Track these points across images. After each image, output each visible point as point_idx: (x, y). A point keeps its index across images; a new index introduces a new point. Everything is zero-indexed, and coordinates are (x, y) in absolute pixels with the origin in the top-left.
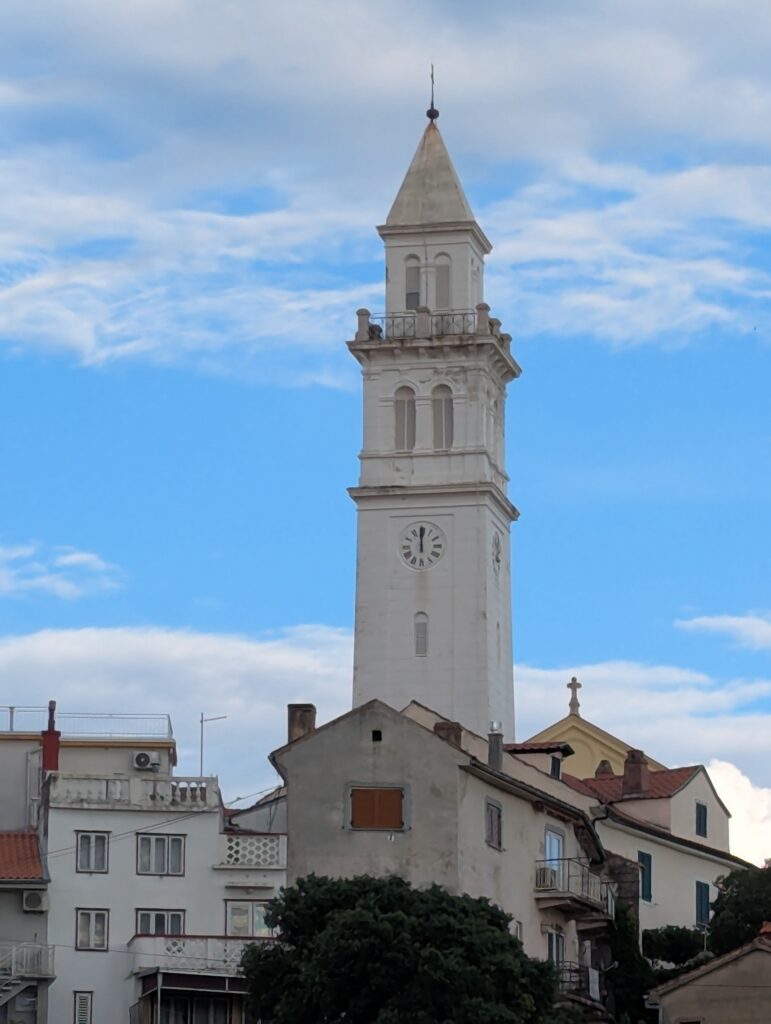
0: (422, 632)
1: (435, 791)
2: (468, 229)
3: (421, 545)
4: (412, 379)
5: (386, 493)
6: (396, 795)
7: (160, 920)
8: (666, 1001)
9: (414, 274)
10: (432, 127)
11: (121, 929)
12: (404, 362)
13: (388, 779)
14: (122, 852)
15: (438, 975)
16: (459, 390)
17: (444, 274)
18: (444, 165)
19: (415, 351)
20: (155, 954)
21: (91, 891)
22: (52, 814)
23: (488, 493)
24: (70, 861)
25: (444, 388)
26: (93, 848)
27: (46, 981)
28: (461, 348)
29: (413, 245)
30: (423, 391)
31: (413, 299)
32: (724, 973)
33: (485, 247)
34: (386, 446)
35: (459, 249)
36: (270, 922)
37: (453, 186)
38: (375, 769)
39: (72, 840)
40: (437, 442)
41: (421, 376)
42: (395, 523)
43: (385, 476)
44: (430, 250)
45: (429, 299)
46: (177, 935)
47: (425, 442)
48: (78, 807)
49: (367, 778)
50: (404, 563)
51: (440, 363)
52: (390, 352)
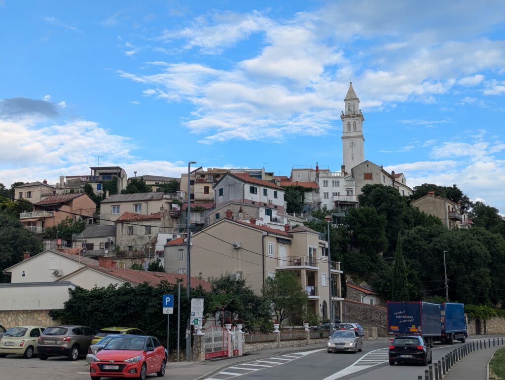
0: (353, 157)
1: (377, 174)
2: (357, 99)
3: (352, 145)
4: (350, 121)
5: (347, 137)
6: (371, 174)
7: (336, 194)
8: (413, 204)
9: (349, 106)
10: (351, 85)
11: (330, 195)
12: (348, 119)
13: (369, 172)
14: (330, 184)
15: (392, 198)
16: (357, 122)
17: (354, 106)
18: (353, 90)
19: (350, 117)
20: (336, 198)
21: (326, 189)
22: (319, 179)
23: (361, 137)
24: (323, 185)
25: (355, 122)
26: (326, 183)
27: (321, 202)
28: (357, 116)
29: (349, 102)
30: (352, 123)
31: (349, 110)
32: (422, 200)
33: (359, 102)
34: (346, 131)
35: (356, 102)
36: (362, 191)
37: (354, 93)
38: (368, 171)
39: (323, 182)
40: (354, 130)
41: (351, 121)
42: (348, 142)
43: (346, 135)
44: (352, 103)
45: (352, 109)
46: (339, 195)
47: (352, 130)
48: (323, 177)
49: (366, 172)
50: (350, 148)
51: (354, 118)
52: (347, 117)
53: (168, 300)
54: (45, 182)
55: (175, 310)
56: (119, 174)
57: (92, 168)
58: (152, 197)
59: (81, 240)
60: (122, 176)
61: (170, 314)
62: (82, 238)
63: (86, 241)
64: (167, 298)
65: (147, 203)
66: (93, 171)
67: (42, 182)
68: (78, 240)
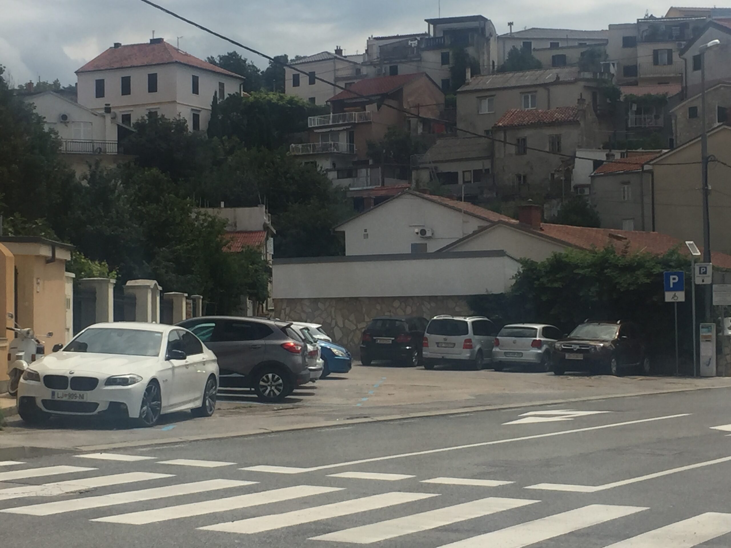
53: (674, 279)
54: (339, 51)
55: (688, 296)
56: (483, 29)
57: (430, 21)
58: (558, 78)
59: (427, 165)
60: (487, 35)
61: (678, 303)
62: (430, 163)
63: (436, 168)
64: (672, 277)
65: (549, 90)
66: (432, 26)
67: (334, 52)
68: (421, 166)
